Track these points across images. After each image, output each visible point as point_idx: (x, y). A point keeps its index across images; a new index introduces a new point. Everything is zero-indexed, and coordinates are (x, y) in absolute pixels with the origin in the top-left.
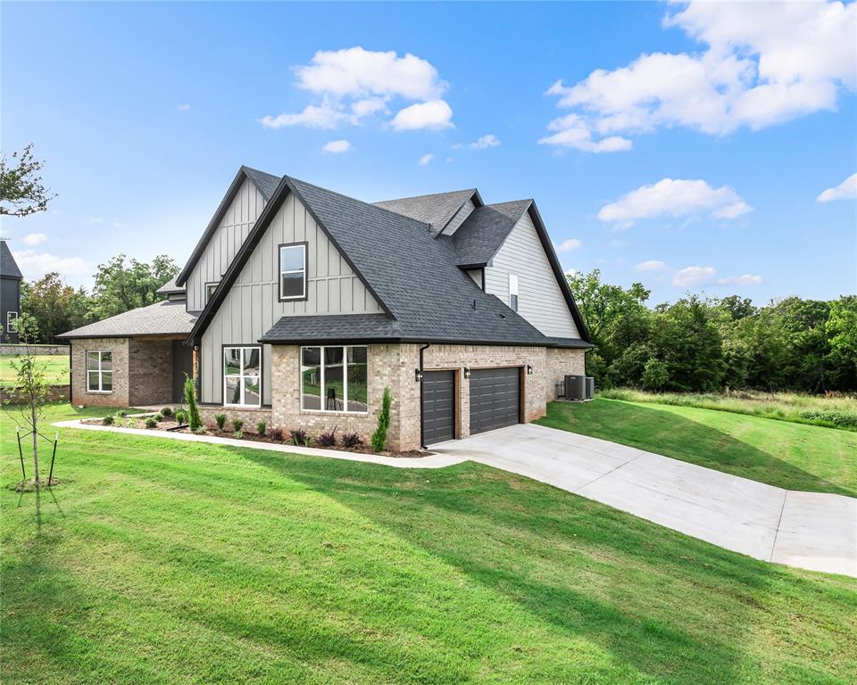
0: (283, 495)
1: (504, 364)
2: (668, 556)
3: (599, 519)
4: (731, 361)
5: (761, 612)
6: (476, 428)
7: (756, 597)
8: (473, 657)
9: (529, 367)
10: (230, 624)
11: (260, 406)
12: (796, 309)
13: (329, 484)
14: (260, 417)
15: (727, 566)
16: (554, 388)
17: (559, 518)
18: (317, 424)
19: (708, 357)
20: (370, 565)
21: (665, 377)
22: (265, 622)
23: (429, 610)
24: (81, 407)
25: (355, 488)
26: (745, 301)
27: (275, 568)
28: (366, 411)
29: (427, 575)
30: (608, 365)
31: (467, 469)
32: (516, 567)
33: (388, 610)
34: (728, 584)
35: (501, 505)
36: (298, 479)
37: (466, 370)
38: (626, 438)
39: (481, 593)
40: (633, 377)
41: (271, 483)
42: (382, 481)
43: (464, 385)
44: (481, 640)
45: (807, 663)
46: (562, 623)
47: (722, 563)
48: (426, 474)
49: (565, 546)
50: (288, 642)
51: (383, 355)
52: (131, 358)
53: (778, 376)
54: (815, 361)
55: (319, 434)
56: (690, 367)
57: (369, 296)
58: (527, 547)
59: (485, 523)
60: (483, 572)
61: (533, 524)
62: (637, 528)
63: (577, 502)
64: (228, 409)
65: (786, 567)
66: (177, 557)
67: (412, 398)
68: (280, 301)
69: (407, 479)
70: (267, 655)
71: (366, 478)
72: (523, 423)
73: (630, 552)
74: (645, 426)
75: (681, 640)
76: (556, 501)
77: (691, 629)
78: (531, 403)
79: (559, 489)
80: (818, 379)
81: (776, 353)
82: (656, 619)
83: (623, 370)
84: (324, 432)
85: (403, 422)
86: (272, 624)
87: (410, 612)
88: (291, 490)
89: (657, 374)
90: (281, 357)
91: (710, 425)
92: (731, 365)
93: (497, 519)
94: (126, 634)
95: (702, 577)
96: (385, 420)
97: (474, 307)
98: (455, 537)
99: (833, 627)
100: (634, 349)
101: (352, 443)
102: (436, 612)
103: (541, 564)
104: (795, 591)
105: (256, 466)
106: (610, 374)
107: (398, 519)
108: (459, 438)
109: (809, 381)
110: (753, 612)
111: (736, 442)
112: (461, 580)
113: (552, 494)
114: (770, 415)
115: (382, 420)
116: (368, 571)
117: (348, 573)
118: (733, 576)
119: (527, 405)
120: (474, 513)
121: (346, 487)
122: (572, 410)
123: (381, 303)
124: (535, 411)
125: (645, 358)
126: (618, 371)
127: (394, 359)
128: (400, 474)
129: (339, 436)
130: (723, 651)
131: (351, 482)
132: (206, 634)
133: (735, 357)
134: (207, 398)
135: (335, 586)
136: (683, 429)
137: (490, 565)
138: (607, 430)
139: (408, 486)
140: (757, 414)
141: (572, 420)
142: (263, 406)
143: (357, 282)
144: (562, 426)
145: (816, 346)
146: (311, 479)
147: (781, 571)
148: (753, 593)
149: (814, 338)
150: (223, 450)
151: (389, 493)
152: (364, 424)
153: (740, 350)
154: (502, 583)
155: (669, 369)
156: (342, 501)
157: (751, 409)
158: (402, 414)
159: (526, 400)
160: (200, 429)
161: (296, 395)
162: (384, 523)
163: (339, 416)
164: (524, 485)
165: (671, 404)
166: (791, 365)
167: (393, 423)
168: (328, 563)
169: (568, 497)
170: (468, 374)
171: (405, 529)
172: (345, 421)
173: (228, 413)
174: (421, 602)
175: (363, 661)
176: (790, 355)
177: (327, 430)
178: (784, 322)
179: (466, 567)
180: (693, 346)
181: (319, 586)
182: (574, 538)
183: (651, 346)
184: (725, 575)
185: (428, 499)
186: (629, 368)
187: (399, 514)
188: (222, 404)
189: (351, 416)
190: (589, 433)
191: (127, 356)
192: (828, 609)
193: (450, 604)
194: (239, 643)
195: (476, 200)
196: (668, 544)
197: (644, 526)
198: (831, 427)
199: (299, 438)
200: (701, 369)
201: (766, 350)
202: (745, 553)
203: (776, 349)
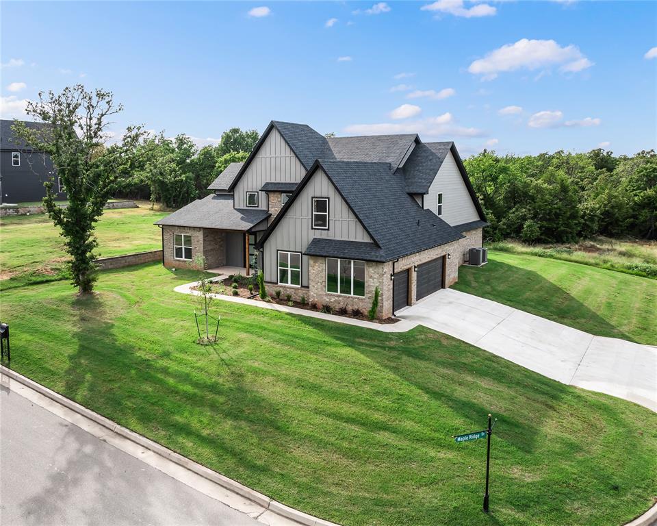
0: (334, 349)
1: (435, 257)
2: (518, 384)
3: (487, 362)
4: (586, 217)
5: (554, 412)
6: (419, 297)
7: (554, 405)
8: (435, 431)
9: (449, 255)
10: (337, 417)
11: (300, 286)
12: (639, 172)
13: (353, 342)
14: (301, 293)
15: (545, 388)
16: (462, 257)
17: (467, 362)
18: (336, 301)
19: (569, 218)
20: (385, 390)
21: (537, 233)
22: (351, 416)
23: (414, 411)
24: (174, 269)
25: (367, 345)
26: (608, 153)
27: (345, 390)
28: (364, 296)
29: (411, 395)
30: (498, 222)
31: (420, 331)
32: (448, 390)
33: (398, 411)
34: (542, 398)
35: (438, 354)
36: (338, 339)
37: (415, 267)
38: (505, 299)
39: (435, 403)
40: (515, 233)
41: (324, 341)
42: (379, 340)
43: (414, 275)
44: (437, 424)
45: (566, 435)
46: (468, 418)
47: (543, 387)
48: (400, 336)
49: (469, 378)
50: (363, 424)
51: (374, 267)
52: (204, 240)
53: (621, 226)
54: (648, 214)
55: (337, 307)
56: (555, 226)
57: (365, 233)
58: (452, 380)
59: (432, 365)
60: (434, 393)
61: (455, 366)
62: (505, 367)
63: (476, 351)
64: (281, 287)
65: (575, 388)
66: (300, 384)
67: (389, 290)
68: (312, 229)
69: (391, 339)
70: (356, 429)
71: (371, 339)
72: (444, 288)
73: (500, 382)
74: (517, 288)
75: (517, 425)
76: (465, 351)
77: (522, 420)
78: (449, 275)
79: (467, 343)
80: (650, 228)
81: (620, 209)
82: (508, 416)
83: (509, 226)
84: (341, 306)
85: (384, 304)
86: (354, 417)
87: (407, 412)
88: (336, 346)
89: (532, 231)
90: (315, 262)
91: (558, 284)
92: (585, 220)
93: (438, 363)
94: (299, 421)
95: (532, 394)
96: (375, 303)
97: (418, 224)
98: (419, 374)
99: (583, 419)
100: (517, 210)
101: (357, 314)
102: (417, 412)
103: (459, 388)
104: (574, 402)
105: (311, 328)
106: (500, 229)
107: (393, 364)
108: (410, 305)
109: (643, 229)
110: (551, 413)
111: (573, 299)
112: (426, 397)
113: (463, 346)
114: (605, 266)
115: (373, 303)
116: (386, 393)
117: (377, 393)
118: (546, 394)
119: (447, 277)
120: (426, 360)
121: (362, 344)
122: (474, 273)
123: (372, 238)
124: (451, 280)
125: (524, 218)
126: (505, 227)
127: (380, 270)
128: (387, 336)
129: (350, 308)
130: (533, 430)
131: (363, 341)
132: (330, 421)
133: (589, 214)
134: (267, 278)
135: (373, 399)
136: (541, 289)
137: (437, 389)
138: (495, 292)
139: (393, 343)
140: (596, 265)
141: (474, 284)
142: (302, 286)
143: (359, 223)
144: (467, 290)
145: (650, 203)
146: (343, 339)
147: (571, 390)
148: (554, 403)
149: (649, 198)
150: (289, 317)
151: (384, 348)
152: (364, 303)
153: (593, 210)
154: (443, 398)
155: (540, 228)
156: (362, 353)
157: (593, 261)
158: (384, 300)
159: (447, 274)
160: (268, 299)
161: (324, 284)
162: (386, 367)
163: (349, 297)
164: (450, 341)
165: (540, 256)
166: (631, 218)
167: (380, 304)
168: (367, 388)
169: (471, 348)
170: (416, 269)
171: (395, 370)
172: (352, 301)
173: (281, 289)
174: (410, 407)
175: (394, 432)
176: (631, 211)
177: (342, 305)
178: (630, 182)
179: (427, 390)
180: (558, 211)
181: (367, 400)
182: (474, 374)
183: (529, 210)
184: (543, 393)
185: (403, 352)
186: (513, 225)
187: (391, 361)
188: (277, 283)
189: (356, 298)
190: (483, 295)
191: (202, 239)
192: (585, 411)
193: (423, 408)
194: (344, 424)
195: (417, 141)
196: (518, 376)
197: (509, 365)
198: (644, 276)
199: (327, 309)
200: (562, 228)
201: (613, 207)
202: (557, 380)
203: (620, 206)
